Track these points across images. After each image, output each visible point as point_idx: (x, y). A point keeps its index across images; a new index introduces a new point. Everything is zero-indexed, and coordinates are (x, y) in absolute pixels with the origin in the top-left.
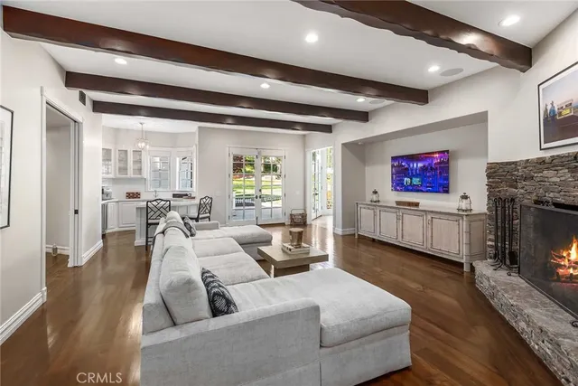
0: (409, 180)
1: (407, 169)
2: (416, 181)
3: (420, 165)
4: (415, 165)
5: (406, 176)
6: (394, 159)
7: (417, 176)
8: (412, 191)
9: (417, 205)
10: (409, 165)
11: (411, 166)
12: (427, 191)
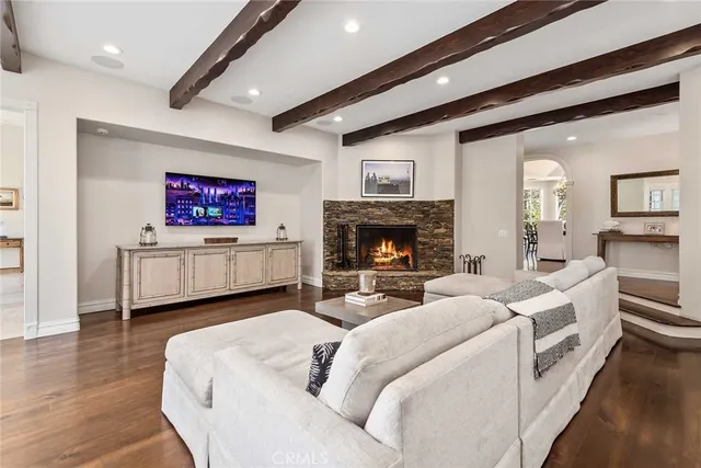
0: (201, 210)
1: (197, 194)
2: (214, 211)
3: (220, 192)
4: (212, 191)
5: (196, 205)
6: (170, 176)
7: (214, 205)
8: (206, 224)
9: (235, 240)
10: (202, 190)
11: (206, 190)
12: (230, 224)
